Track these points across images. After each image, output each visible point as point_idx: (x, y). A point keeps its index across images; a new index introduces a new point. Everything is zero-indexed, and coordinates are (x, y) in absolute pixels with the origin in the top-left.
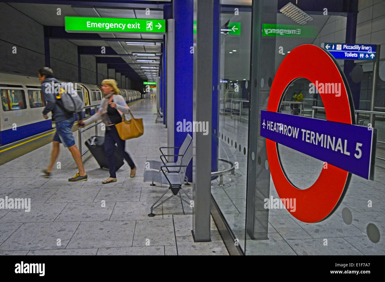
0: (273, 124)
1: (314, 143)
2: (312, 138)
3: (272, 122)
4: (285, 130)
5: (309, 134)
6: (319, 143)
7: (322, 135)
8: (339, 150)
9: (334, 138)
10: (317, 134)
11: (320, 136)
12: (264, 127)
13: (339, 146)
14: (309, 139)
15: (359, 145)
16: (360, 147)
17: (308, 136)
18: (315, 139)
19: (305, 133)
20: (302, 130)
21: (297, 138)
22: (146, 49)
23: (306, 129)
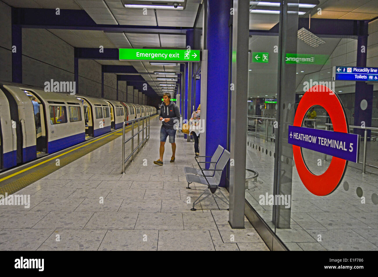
0: (298, 135)
1: (326, 145)
2: (325, 142)
3: (297, 134)
4: (307, 138)
5: (323, 140)
6: (330, 145)
7: (331, 140)
8: (341, 148)
9: (338, 141)
10: (328, 140)
11: (330, 140)
12: (291, 137)
13: (341, 146)
14: (323, 143)
15: (351, 144)
16: (352, 146)
17: (322, 141)
18: (327, 143)
19: (321, 140)
20: (319, 138)
21: (315, 143)
22: (165, 68)
23: (321, 137)
